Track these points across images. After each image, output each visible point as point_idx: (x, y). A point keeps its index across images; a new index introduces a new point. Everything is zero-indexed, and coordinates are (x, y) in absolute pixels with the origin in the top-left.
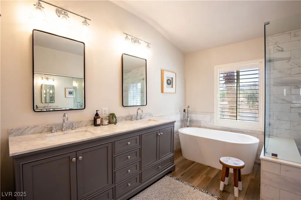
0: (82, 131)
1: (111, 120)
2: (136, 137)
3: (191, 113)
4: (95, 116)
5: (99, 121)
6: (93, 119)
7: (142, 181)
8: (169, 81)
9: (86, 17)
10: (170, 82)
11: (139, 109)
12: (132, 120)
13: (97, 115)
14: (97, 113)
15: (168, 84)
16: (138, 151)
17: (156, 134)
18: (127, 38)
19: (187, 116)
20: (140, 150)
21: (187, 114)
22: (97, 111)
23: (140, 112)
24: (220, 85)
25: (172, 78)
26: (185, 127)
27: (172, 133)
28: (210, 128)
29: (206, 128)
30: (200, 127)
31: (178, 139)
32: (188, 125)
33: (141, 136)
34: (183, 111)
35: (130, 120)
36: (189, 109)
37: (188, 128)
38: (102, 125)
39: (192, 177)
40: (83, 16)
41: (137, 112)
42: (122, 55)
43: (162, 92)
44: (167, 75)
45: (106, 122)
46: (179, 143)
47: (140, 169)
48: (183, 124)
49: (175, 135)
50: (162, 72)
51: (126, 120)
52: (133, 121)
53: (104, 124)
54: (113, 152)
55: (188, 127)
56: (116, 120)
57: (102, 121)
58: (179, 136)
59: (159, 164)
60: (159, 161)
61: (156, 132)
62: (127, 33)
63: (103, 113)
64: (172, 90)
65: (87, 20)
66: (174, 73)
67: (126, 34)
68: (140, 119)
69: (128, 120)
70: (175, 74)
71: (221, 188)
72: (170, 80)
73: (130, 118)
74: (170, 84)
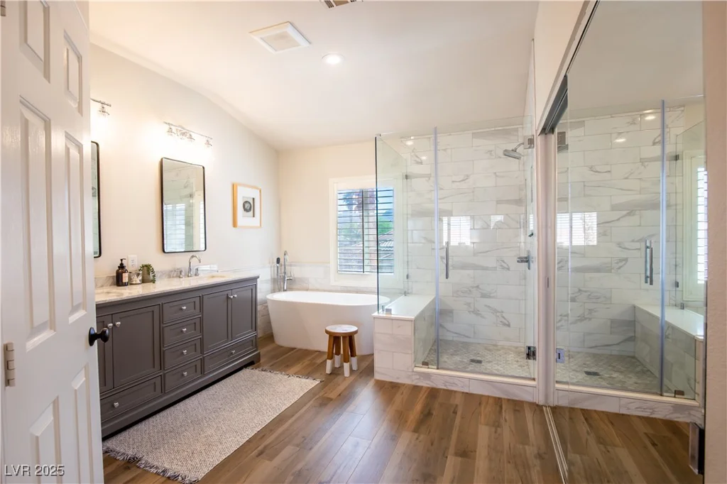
0: (102, 293)
1: (146, 276)
2: (194, 300)
3: (291, 265)
4: (118, 268)
5: (125, 278)
6: (115, 275)
7: (204, 372)
8: (247, 205)
9: (102, 101)
10: (249, 207)
11: (193, 257)
12: (180, 277)
13: (122, 266)
14: (122, 264)
15: (245, 210)
16: (198, 321)
17: (225, 296)
18: (170, 131)
19: (283, 271)
20: (201, 319)
21: (283, 267)
22: (122, 260)
23: (194, 262)
24: (339, 213)
25: (254, 199)
26: (280, 291)
27: (253, 302)
28: (325, 291)
29: (318, 290)
30: (307, 290)
31: (267, 315)
32: (285, 288)
33: (201, 298)
34: (275, 261)
35: (177, 276)
36: (287, 257)
37: (285, 293)
38: (131, 284)
39: (287, 366)
40: (99, 100)
41: (190, 263)
42: (160, 160)
43: (235, 225)
44: (244, 194)
45: (138, 280)
46: (269, 323)
47: (202, 352)
48: (277, 287)
49: (259, 308)
50: (234, 187)
51: (170, 277)
52: (181, 279)
53: (134, 282)
54: (161, 321)
55: (285, 291)
56: (154, 276)
57: (130, 279)
58: (268, 310)
59: (233, 347)
60: (230, 343)
61: (226, 293)
62: (171, 123)
63: (130, 263)
64: (254, 222)
65: (105, 106)
66: (257, 188)
67: (169, 124)
68: (196, 275)
69: (173, 277)
70: (258, 191)
71: (328, 370)
72: (249, 203)
73: (179, 274)
74: (250, 209)
